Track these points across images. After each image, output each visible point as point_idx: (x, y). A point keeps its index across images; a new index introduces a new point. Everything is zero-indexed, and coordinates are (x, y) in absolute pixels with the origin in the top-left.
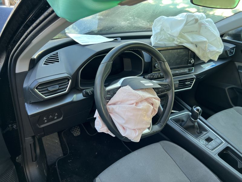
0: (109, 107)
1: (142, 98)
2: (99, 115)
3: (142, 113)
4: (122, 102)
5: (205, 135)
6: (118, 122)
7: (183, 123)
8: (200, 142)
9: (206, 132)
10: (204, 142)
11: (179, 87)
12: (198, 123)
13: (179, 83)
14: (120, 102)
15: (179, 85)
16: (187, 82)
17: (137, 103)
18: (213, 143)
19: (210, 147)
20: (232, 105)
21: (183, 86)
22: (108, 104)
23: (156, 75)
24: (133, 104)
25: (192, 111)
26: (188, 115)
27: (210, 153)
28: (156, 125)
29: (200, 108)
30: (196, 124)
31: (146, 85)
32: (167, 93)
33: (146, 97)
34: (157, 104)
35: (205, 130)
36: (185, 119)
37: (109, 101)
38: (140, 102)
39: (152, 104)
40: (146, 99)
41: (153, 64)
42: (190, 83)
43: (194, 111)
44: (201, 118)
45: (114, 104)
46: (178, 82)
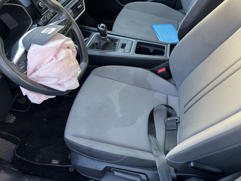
0: (32, 77)
1: (56, 48)
2: (28, 90)
3: (66, 62)
4: (40, 65)
5: (119, 44)
6: (50, 83)
7: (98, 45)
8: (119, 53)
9: (118, 42)
10: (121, 50)
11: (75, 15)
12: (109, 38)
13: (73, 11)
14: (38, 65)
15: (74, 13)
16: (78, 6)
17: (56, 56)
18: (127, 47)
19: (127, 51)
20: (123, 5)
21: (78, 12)
22: (28, 75)
23: (49, 16)
24: (52, 59)
25: (99, 31)
26: (97, 36)
27: (129, 55)
28: (81, 62)
29: (103, 24)
30: (108, 40)
31: (49, 33)
32: (71, 29)
33: (59, 45)
34: (71, 45)
35: (117, 40)
36: (97, 41)
37: (27, 72)
38: (57, 54)
39: (68, 48)
40: (61, 46)
41: (36, 6)
42: (82, 5)
43: (101, 30)
44: (108, 32)
45: (34, 71)
46: (71, 11)
